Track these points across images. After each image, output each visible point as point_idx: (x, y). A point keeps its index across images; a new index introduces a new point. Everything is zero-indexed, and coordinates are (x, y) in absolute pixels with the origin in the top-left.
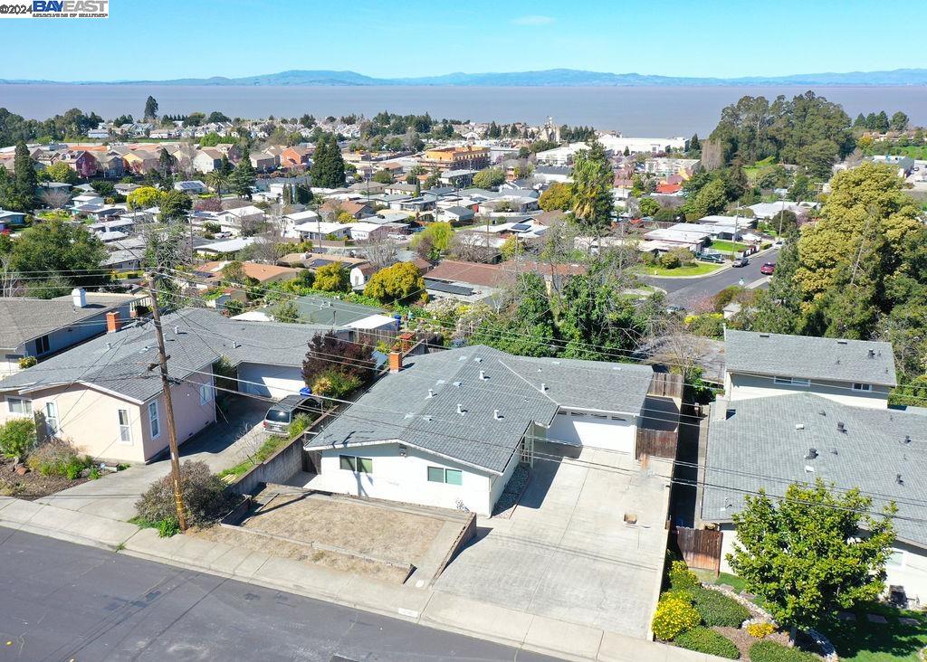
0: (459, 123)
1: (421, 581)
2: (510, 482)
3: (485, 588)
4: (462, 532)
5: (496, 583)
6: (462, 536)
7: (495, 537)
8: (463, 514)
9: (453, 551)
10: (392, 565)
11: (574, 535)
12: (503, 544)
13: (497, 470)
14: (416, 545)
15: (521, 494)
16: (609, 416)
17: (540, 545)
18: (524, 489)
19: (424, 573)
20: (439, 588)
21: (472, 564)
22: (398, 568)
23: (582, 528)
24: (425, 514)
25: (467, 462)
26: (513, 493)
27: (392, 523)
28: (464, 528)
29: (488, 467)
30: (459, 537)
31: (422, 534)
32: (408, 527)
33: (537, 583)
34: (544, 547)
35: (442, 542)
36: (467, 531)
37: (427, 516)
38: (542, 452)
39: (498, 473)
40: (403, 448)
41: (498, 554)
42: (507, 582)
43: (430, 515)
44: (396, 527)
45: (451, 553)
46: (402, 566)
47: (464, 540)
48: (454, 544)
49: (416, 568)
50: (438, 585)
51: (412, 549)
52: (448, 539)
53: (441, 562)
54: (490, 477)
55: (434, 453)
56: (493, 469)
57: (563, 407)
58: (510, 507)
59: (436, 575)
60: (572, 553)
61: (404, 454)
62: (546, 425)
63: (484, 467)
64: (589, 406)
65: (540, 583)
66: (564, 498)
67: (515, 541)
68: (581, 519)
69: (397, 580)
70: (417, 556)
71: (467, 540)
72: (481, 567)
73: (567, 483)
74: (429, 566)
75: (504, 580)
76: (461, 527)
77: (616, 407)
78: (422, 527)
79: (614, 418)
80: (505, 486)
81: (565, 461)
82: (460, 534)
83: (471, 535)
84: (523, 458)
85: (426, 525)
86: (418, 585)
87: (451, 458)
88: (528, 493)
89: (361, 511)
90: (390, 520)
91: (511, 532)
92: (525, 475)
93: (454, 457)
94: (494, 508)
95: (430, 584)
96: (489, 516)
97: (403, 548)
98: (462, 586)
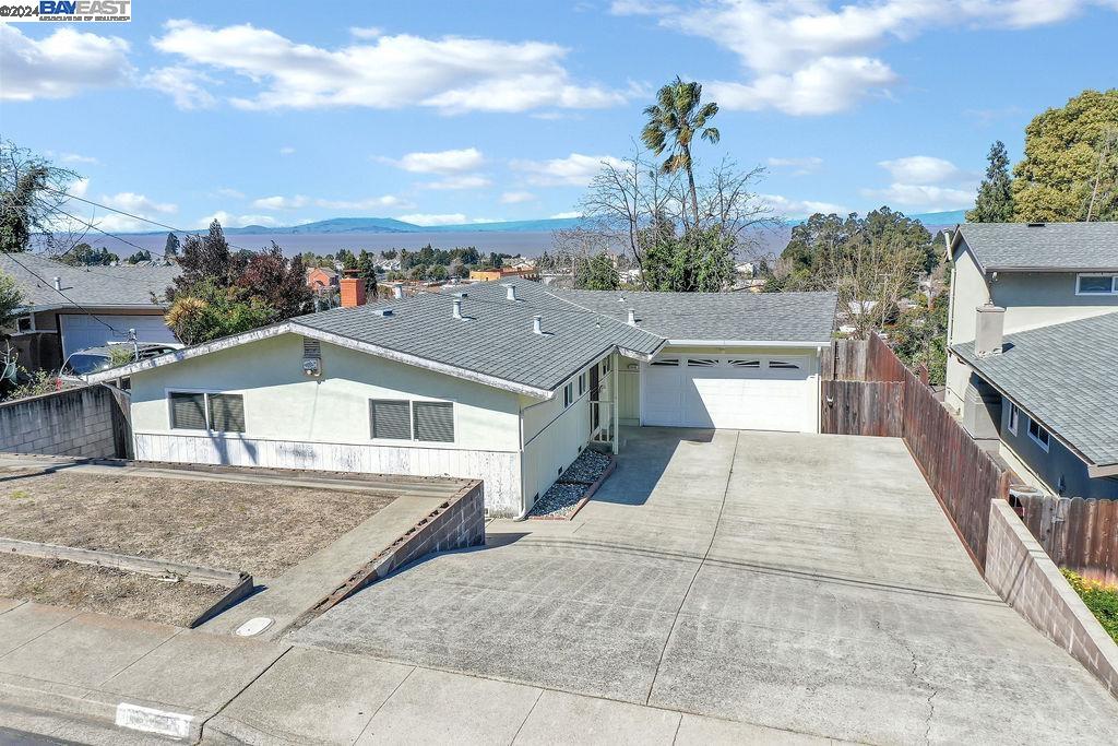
0: (510, 257)
1: (262, 619)
2: (571, 469)
3: (487, 633)
4: (436, 513)
5: (527, 622)
6: (434, 519)
7: (533, 543)
8: (448, 483)
9: (398, 547)
10: (180, 581)
11: (738, 543)
12: (556, 552)
13: (536, 387)
14: (293, 542)
15: (596, 484)
16: (764, 360)
17: (656, 555)
18: (602, 478)
19: (284, 597)
20: (319, 636)
21: (456, 580)
22: (200, 586)
23: (751, 533)
24: (347, 487)
25: (461, 370)
26: (578, 483)
27: (247, 506)
28: (446, 505)
29: (513, 381)
30: (425, 521)
31: (322, 521)
32: (288, 511)
33: (671, 621)
34: (668, 557)
35: (371, 533)
36: (451, 511)
37: (352, 492)
38: (633, 436)
39: (539, 391)
40: (312, 357)
41: (539, 563)
42: (566, 619)
43: (360, 488)
44: (256, 512)
45: (392, 553)
46: (213, 583)
47: (443, 534)
48: (408, 534)
49: (261, 588)
50: (314, 629)
51: (275, 552)
52: (391, 526)
53: (354, 571)
54: (520, 413)
55: (381, 351)
56: (528, 384)
57: (672, 342)
58: (571, 504)
59: (323, 603)
60: (749, 568)
61: (314, 371)
62: (645, 354)
63: (504, 378)
64: (725, 338)
65: (679, 621)
66: (694, 491)
67: (588, 547)
68: (745, 519)
69: (175, 618)
70: (283, 564)
71: (453, 538)
72: (483, 587)
73: (695, 470)
74: (309, 581)
75: (556, 613)
76: (436, 504)
77: (781, 337)
78: (327, 511)
79: (774, 365)
80: (560, 470)
81: (683, 445)
82: (431, 515)
83: (466, 533)
84: (597, 438)
85: (342, 507)
86: (244, 631)
87: (423, 362)
88: (611, 485)
89: (176, 488)
90: (245, 500)
91: (575, 536)
92: (603, 461)
93: (429, 359)
94: (532, 504)
95: (289, 627)
96: (522, 514)
97: (251, 549)
98: (405, 629)
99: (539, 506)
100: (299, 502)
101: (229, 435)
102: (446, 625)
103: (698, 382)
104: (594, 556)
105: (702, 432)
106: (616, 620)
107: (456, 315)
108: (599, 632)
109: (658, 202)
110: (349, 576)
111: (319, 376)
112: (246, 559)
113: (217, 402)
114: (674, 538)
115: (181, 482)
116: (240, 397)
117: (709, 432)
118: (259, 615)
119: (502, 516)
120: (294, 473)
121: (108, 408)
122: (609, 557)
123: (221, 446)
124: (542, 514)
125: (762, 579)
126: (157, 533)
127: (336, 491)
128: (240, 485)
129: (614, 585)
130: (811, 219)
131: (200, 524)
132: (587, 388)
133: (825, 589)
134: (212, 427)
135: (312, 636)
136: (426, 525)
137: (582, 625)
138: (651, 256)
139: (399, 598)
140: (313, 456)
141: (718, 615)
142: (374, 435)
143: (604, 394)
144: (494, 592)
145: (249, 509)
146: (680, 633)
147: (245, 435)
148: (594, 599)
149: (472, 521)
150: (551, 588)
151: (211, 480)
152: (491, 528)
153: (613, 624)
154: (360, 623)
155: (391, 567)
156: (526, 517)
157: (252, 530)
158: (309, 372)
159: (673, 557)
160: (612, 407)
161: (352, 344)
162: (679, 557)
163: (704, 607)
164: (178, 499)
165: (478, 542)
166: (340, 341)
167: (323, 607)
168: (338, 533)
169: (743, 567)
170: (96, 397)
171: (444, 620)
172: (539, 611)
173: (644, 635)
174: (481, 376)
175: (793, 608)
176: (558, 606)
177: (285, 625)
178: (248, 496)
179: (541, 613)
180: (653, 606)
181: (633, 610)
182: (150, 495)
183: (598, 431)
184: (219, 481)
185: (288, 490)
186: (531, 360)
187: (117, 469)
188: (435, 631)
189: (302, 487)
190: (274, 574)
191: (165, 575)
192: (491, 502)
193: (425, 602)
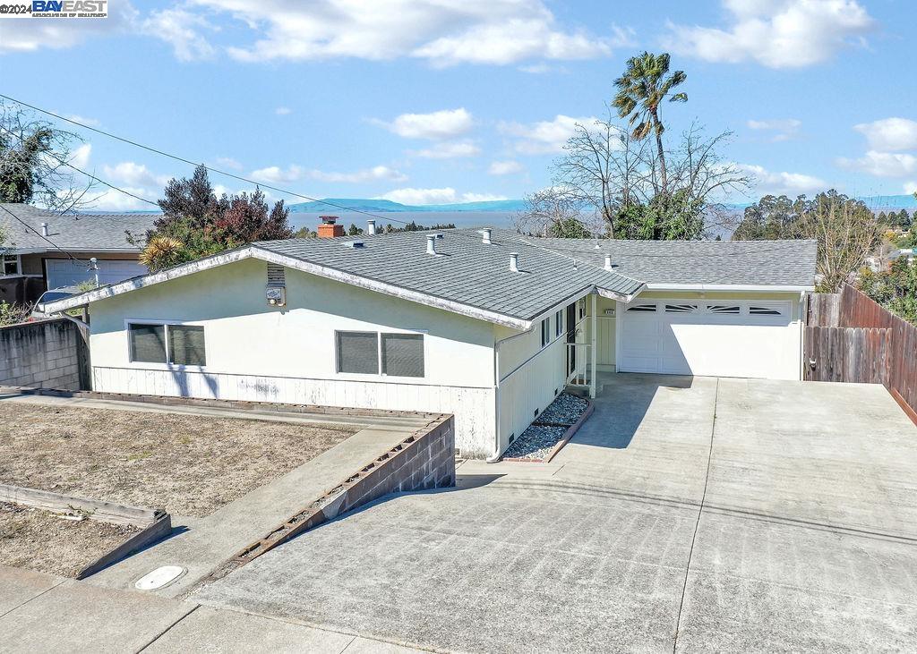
1: (174, 567)
2: (547, 412)
3: (452, 591)
4: (399, 447)
5: (502, 577)
6: (396, 454)
7: (509, 485)
8: (415, 418)
9: (352, 485)
10: (86, 519)
11: (734, 489)
12: (534, 495)
13: (513, 316)
14: (235, 477)
15: (574, 427)
16: (744, 306)
17: (647, 500)
18: (579, 422)
19: (206, 541)
20: (237, 592)
21: (417, 524)
22: (107, 526)
23: (747, 480)
24: (304, 421)
25: (432, 298)
26: (555, 425)
27: (191, 438)
28: (411, 439)
29: (488, 309)
30: (386, 456)
31: (271, 456)
32: (234, 444)
33: (680, 579)
34: (661, 502)
35: (323, 468)
36: (416, 446)
37: (309, 426)
38: (610, 382)
39: (517, 321)
40: (276, 285)
41: (516, 506)
42: (551, 574)
43: (319, 422)
44: (200, 445)
45: (344, 491)
46: (123, 522)
47: (407, 471)
48: (365, 470)
49: (182, 529)
50: (233, 583)
51: (212, 488)
52: (347, 461)
53: (296, 511)
54: (496, 347)
55: (347, 277)
56: (504, 314)
57: (650, 286)
58: (548, 446)
59: (252, 549)
60: (754, 517)
61: (278, 301)
62: (623, 295)
63: (479, 307)
64: (705, 282)
65: (691, 579)
66: (677, 435)
67: (570, 490)
68: (736, 464)
69: (64, 566)
70: (217, 502)
71: (419, 478)
72: (450, 533)
73: (676, 415)
74: (241, 522)
75: (538, 567)
76: (399, 439)
77: (762, 281)
78: (278, 444)
79: (754, 310)
80: (536, 412)
81: (662, 391)
82: (394, 450)
83: (433, 473)
84: (574, 381)
85: (295, 441)
86: (145, 584)
87: (392, 289)
88: (591, 427)
89: (119, 419)
90: (192, 432)
91: (557, 478)
92: (580, 404)
93: (398, 286)
94: (507, 445)
95: (203, 579)
96: (496, 455)
97: (183, 483)
98: (350, 584)
99: (514, 447)
100: (249, 436)
101: (189, 368)
102: (401, 579)
103: (675, 327)
104: (579, 500)
105: (682, 379)
106: (614, 577)
107: (430, 251)
108: (594, 591)
109: (629, 166)
110: (290, 516)
111: (283, 306)
112: (176, 496)
113: (178, 334)
114: (663, 482)
115: (127, 413)
116: (201, 329)
117: (687, 379)
118: (170, 563)
119: (474, 458)
120: (249, 405)
121: (73, 343)
122: (595, 502)
123: (181, 380)
124: (517, 455)
125: (774, 529)
126: (83, 465)
127: (292, 424)
128: (189, 418)
129: (606, 533)
130: (762, 201)
131: (133, 457)
132: (564, 329)
133: (851, 542)
134: (172, 360)
135: (228, 591)
136: (388, 460)
137: (571, 582)
138: (622, 216)
139: (347, 544)
140: (276, 391)
141: (736, 572)
142: (340, 369)
143: (581, 338)
144: (463, 539)
145: (192, 442)
146: (695, 596)
147: (206, 369)
148: (584, 549)
149: (441, 459)
150: (531, 535)
151: (158, 411)
152: (462, 470)
153: (610, 581)
154: (293, 575)
155: (342, 507)
156: (500, 459)
157: (191, 464)
158: (272, 302)
159: (667, 503)
160: (589, 350)
161: (316, 270)
162: (674, 503)
163: (717, 562)
164: (118, 431)
165: (447, 483)
166: (304, 266)
167: (252, 554)
168: (287, 467)
169: (747, 516)
170: (61, 331)
171: (399, 574)
172: (518, 564)
173: (651, 597)
174: (453, 304)
175: (824, 564)
176: (540, 557)
177: (198, 576)
178: (194, 428)
179: (520, 566)
180: (655, 560)
181: (633, 565)
182: (88, 426)
183: (573, 376)
184: (167, 412)
185: (240, 423)
186: (508, 293)
187: (62, 399)
188: (386, 587)
189: (256, 420)
190: (204, 512)
191: (68, 512)
192: (462, 442)
193: (377, 550)
